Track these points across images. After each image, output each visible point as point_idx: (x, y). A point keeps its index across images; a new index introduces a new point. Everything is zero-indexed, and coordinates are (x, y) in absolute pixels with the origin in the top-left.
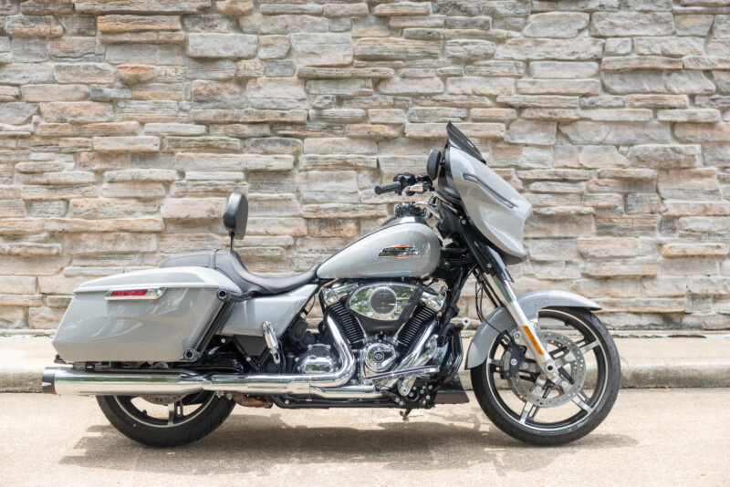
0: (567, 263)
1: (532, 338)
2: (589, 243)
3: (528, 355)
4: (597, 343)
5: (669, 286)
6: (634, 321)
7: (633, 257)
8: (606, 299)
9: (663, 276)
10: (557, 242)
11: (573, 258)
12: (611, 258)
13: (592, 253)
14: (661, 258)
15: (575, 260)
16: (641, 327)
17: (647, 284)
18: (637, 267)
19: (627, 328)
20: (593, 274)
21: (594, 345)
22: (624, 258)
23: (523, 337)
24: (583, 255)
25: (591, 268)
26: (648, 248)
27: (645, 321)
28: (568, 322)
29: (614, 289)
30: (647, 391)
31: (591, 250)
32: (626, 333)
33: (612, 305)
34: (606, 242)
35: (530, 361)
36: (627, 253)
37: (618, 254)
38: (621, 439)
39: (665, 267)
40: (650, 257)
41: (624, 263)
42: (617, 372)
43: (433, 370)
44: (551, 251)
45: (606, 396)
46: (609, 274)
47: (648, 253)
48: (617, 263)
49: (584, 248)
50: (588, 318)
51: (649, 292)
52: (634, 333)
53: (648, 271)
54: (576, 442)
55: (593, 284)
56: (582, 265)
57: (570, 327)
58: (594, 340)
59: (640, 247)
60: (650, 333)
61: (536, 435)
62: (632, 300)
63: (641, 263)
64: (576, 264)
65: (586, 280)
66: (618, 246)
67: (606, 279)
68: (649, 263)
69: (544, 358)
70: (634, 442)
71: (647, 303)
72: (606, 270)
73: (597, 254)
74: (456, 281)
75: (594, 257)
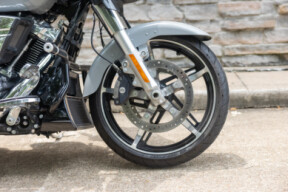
0: (212, 21)
1: (138, 66)
2: (226, 6)
3: (135, 83)
4: (206, 70)
5: (283, 35)
6: (259, 60)
7: (257, 15)
8: (239, 45)
9: (279, 28)
10: (204, 7)
11: (215, 17)
12: (242, 16)
13: (228, 13)
14: (277, 16)
15: (217, 19)
16: (263, 64)
17: (267, 34)
18: (260, 22)
19: (253, 65)
20: (230, 28)
21: (203, 72)
22: (251, 16)
23: (131, 66)
24: (222, 15)
25: (228, 24)
26: (269, 8)
27: (266, 60)
28: (179, 51)
29: (244, 38)
30: (262, 110)
31: (228, 11)
32: (252, 69)
33: (243, 49)
34: (238, 5)
35: (139, 89)
36: (253, 12)
37: (247, 13)
38: (231, 158)
39: (280, 22)
40: (269, 15)
41: (251, 20)
42: (225, 97)
43: (32, 100)
44: (200, 13)
45: (214, 121)
46: (240, 27)
47: (268, 12)
48: (246, 19)
49: (223, 10)
50: (197, 46)
51: (269, 40)
52: (258, 68)
53: (268, 24)
54: (187, 163)
55: (230, 35)
56: (221, 22)
57: (182, 56)
58: (203, 67)
59: (263, 7)
60: (269, 68)
61: (147, 159)
62: (257, 46)
63: (263, 19)
64: (217, 22)
65: (225, 33)
66: (247, 7)
67: (238, 31)
68: (269, 19)
69: (150, 85)
70: (242, 162)
71: (268, 47)
72: (239, 25)
73: (232, 14)
74: (73, 16)
75: (229, 16)
